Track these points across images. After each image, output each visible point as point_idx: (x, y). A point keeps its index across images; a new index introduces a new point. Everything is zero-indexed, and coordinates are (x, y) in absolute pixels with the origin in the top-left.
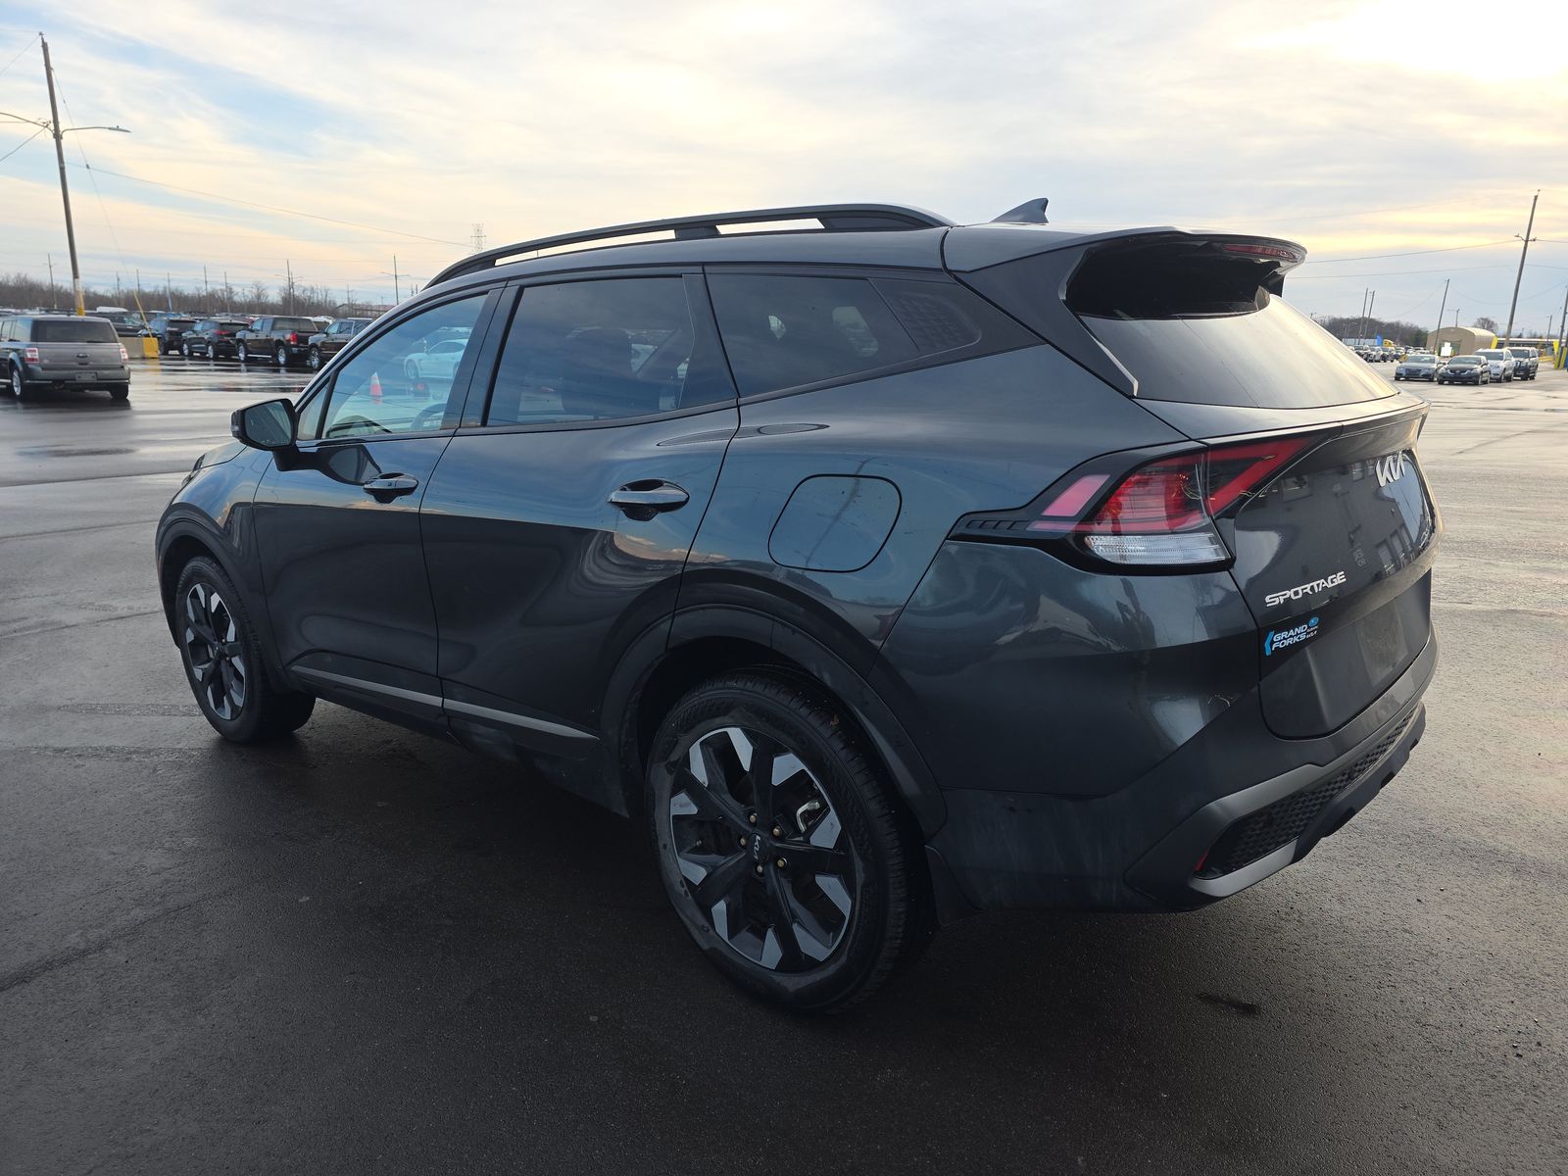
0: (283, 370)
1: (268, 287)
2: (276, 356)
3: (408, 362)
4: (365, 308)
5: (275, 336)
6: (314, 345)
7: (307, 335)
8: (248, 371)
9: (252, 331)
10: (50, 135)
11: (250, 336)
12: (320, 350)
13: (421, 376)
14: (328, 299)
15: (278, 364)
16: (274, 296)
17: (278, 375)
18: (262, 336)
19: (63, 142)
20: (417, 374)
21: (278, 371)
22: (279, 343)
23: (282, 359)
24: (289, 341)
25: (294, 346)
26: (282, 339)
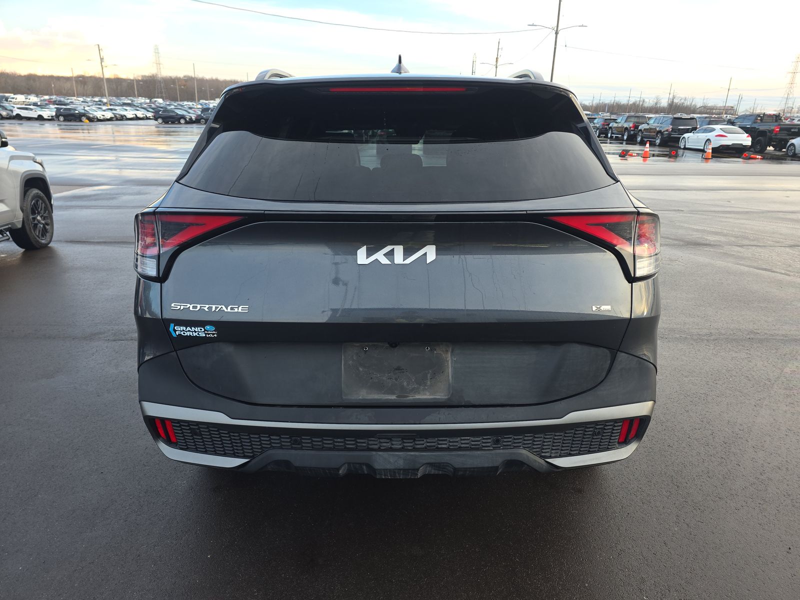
0: (624, 142)
1: (662, 98)
2: (623, 136)
3: (683, 138)
4: (712, 108)
5: (626, 125)
6: (641, 130)
7: (638, 124)
8: (610, 143)
9: (617, 123)
10: (554, 32)
11: (615, 125)
12: (642, 133)
13: (686, 147)
14: (693, 103)
15: (623, 140)
16: (664, 103)
17: (621, 145)
18: (620, 125)
19: (558, 35)
20: (685, 145)
21: (622, 143)
22: (626, 128)
23: (625, 137)
24: (631, 127)
25: (632, 130)
26: (628, 127)
